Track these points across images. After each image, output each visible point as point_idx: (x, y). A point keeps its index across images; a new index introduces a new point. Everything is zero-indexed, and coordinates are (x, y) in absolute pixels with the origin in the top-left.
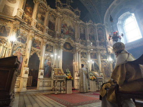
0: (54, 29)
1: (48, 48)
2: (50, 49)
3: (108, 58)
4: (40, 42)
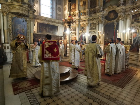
0: (96, 4)
1: (91, 27)
2: (94, 26)
4: (85, 25)
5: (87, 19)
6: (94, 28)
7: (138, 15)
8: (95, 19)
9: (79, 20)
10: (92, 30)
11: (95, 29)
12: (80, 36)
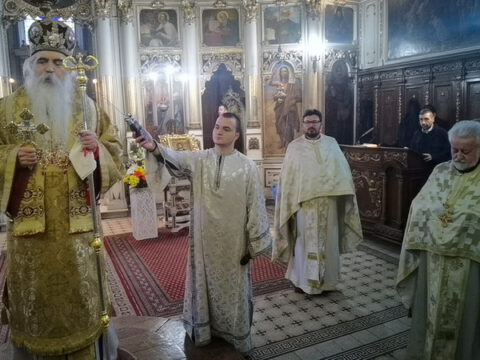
3: (303, 38)
7: (161, 16)
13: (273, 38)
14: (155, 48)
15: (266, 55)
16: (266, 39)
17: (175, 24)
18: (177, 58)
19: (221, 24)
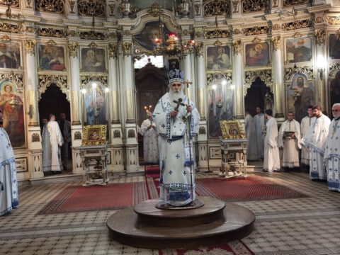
1: (87, 60)
2: (97, 61)
3: (313, 58)
4: (61, 49)
5: (71, 29)
6: (98, 64)
7: (220, 50)
8: (101, 36)
9: (36, 23)
10: (93, 74)
11: (103, 69)
12: (43, 90)
13: (293, 59)
14: (216, 70)
15: (288, 70)
16: (287, 60)
17: (228, 54)
18: (229, 75)
19: (257, 52)
